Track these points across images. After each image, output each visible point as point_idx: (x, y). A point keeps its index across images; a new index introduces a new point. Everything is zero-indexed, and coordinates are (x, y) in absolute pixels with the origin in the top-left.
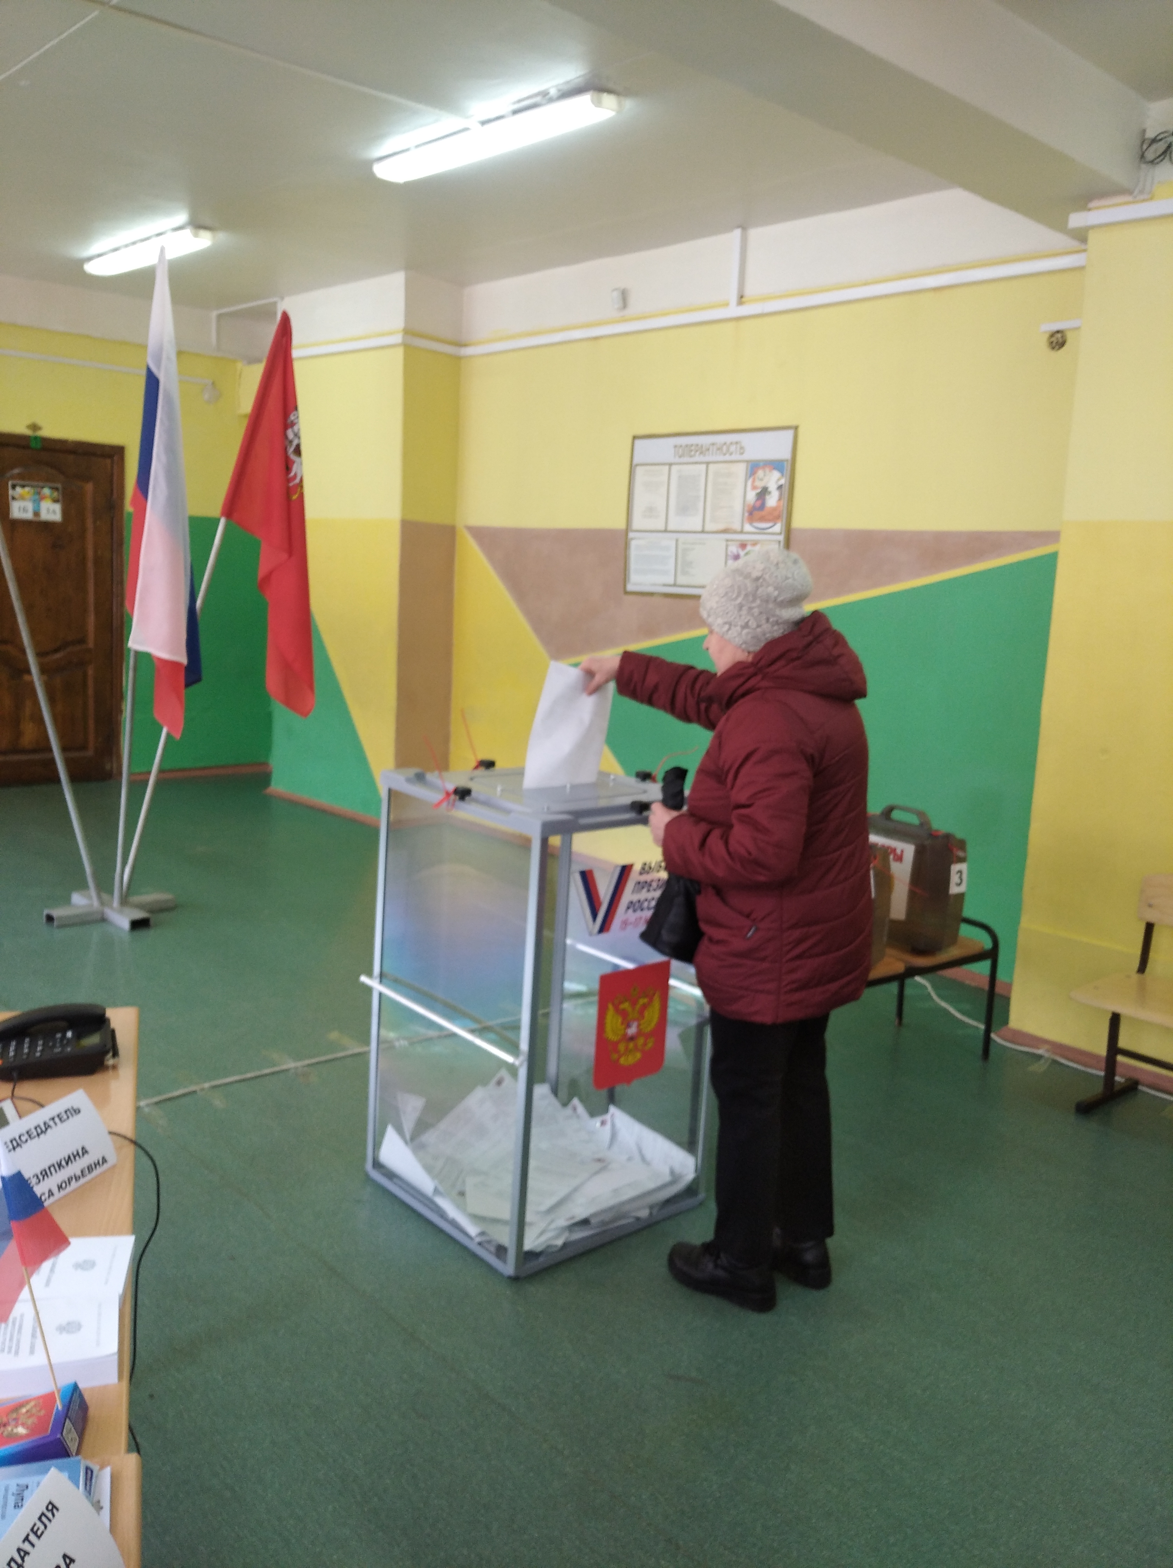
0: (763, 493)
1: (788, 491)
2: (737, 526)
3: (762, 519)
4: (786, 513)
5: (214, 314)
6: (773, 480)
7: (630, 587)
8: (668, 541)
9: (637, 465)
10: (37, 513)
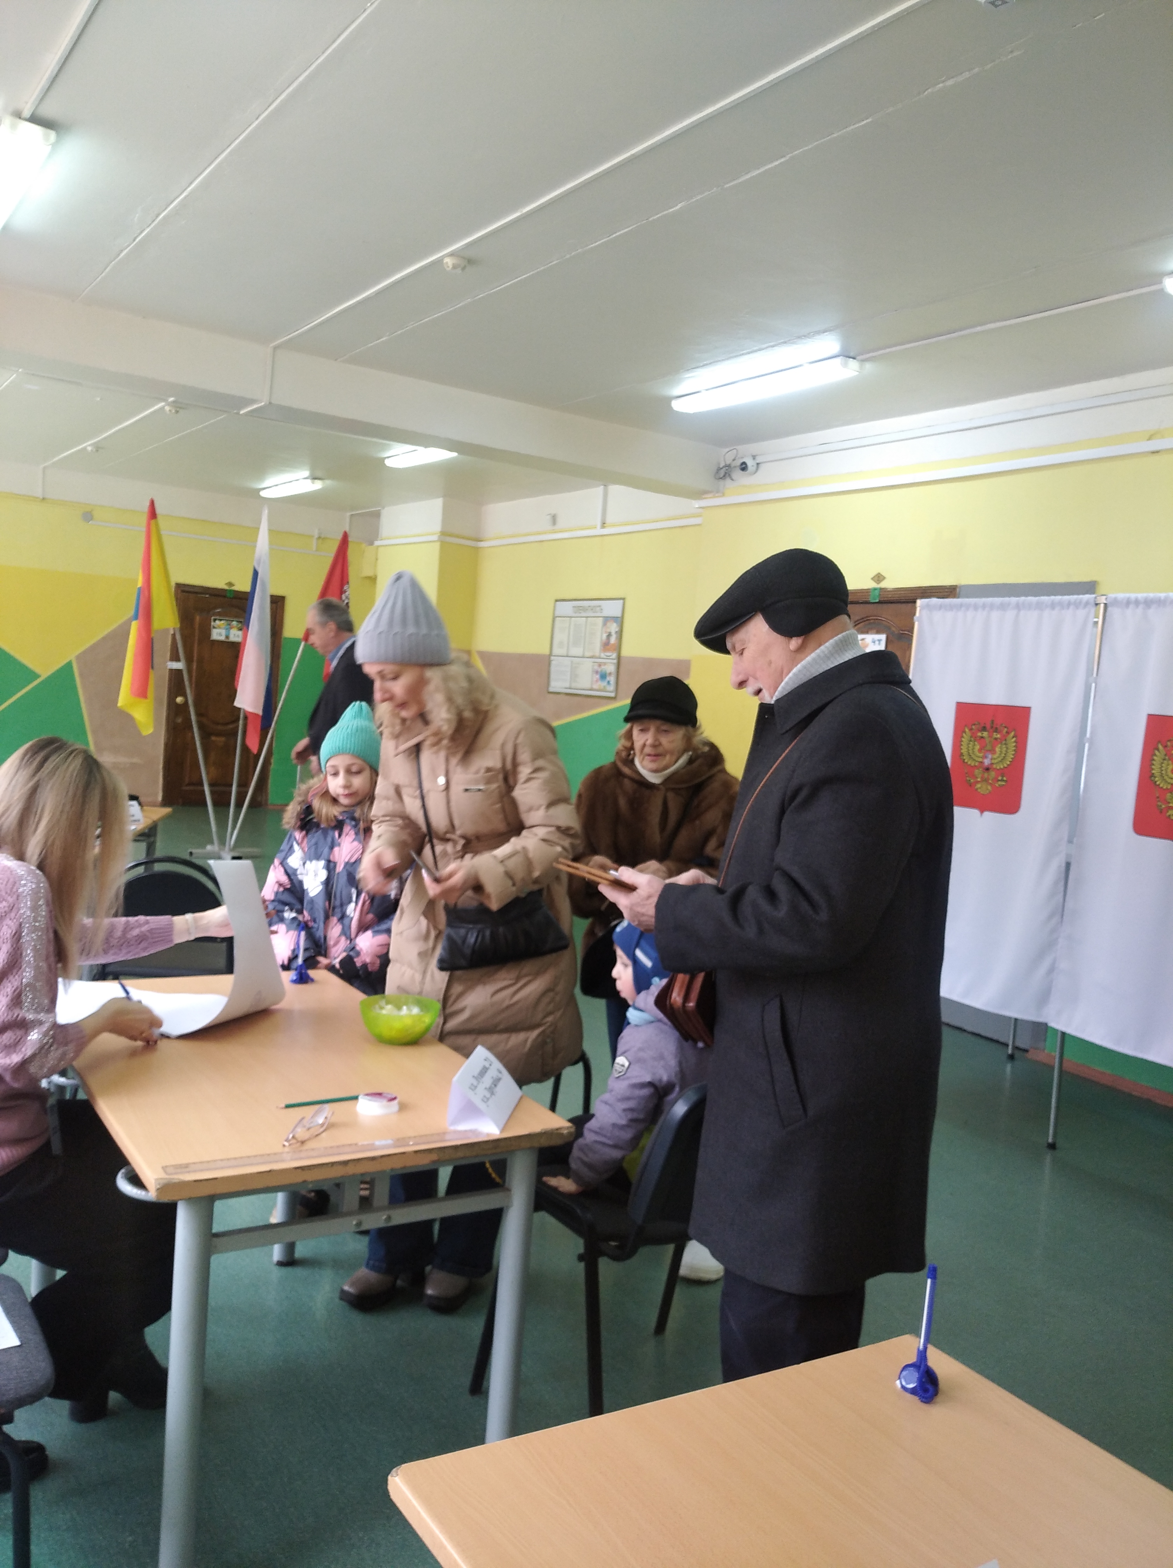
0: (609, 635)
1: (620, 634)
2: (597, 654)
3: (609, 650)
4: (618, 648)
5: (348, 514)
6: (613, 628)
7: (551, 690)
8: (567, 661)
9: (556, 617)
10: (227, 637)
